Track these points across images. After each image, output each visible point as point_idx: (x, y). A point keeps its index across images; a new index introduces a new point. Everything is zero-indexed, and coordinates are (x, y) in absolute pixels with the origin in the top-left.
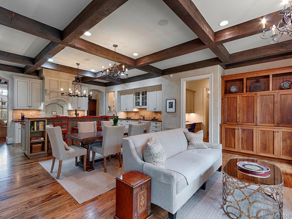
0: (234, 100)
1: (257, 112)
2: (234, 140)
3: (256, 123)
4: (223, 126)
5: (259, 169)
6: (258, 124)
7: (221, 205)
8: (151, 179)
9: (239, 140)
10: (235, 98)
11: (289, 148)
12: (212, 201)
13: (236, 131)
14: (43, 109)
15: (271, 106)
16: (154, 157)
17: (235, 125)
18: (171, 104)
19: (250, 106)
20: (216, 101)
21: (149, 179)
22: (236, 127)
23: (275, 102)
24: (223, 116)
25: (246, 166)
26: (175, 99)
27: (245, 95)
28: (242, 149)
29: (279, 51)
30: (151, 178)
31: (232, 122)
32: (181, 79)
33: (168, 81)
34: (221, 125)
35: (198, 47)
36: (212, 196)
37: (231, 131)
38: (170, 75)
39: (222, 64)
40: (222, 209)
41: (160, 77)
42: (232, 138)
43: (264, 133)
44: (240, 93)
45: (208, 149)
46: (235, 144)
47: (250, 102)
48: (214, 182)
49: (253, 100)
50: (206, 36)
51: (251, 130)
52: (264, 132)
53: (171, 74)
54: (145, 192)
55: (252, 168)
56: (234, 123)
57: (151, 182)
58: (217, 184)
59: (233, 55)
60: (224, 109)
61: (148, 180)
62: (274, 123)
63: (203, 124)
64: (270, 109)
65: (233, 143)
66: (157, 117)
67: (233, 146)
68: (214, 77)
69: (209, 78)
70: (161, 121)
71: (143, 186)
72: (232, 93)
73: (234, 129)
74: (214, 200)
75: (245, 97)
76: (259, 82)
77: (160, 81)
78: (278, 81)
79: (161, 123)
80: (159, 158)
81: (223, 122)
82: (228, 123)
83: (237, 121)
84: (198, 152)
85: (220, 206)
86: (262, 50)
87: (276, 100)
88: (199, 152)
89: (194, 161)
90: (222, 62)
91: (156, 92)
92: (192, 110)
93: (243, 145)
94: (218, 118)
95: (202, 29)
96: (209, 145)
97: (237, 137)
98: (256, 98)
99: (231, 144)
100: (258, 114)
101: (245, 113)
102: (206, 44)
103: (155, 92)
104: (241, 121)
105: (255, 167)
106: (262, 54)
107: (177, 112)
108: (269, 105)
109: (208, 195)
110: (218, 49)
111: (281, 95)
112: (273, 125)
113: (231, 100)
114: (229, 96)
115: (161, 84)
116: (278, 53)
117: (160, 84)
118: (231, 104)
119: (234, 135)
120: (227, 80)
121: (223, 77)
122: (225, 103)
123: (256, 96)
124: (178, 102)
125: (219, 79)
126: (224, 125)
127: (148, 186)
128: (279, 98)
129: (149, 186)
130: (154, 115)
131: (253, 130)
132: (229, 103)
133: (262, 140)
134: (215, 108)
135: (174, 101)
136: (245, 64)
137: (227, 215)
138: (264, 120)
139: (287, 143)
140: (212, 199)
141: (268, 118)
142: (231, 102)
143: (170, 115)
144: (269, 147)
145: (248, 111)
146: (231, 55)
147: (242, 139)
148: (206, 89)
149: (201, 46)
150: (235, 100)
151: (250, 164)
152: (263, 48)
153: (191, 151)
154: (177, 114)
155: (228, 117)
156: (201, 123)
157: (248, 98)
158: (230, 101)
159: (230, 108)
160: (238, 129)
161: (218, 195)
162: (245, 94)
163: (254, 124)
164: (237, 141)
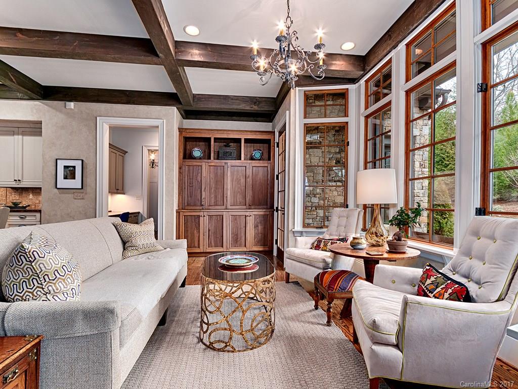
0: (198, 170)
1: (227, 189)
2: (198, 235)
3: (226, 206)
4: (181, 213)
5: (246, 261)
6: (229, 207)
7: (197, 338)
8: (40, 342)
9: (205, 234)
10: (200, 167)
11: (260, 235)
12: (182, 338)
13: (201, 219)
15: (243, 180)
16: (47, 280)
17: (199, 210)
18: (70, 170)
19: (220, 181)
20: (170, 169)
21: (33, 343)
22: (201, 214)
23: (247, 176)
24: (181, 197)
25: (230, 261)
26: (82, 161)
27: (213, 164)
28: (208, 247)
29: (252, 108)
30: (40, 338)
31: (195, 205)
32: (98, 118)
33: (61, 116)
34: (178, 212)
35: (144, 56)
36: (180, 330)
37: (193, 221)
38: (68, 103)
39: (180, 106)
40: (201, 343)
41: (37, 103)
42: (195, 232)
43: (236, 219)
44: (206, 160)
45: (163, 251)
46: (199, 241)
47: (219, 174)
48: (179, 306)
49: (222, 172)
50: (163, 38)
51: (220, 215)
52: (235, 217)
53: (71, 101)
54: (17, 385)
55: (238, 262)
56: (198, 208)
57: (38, 350)
58: (183, 307)
59: (197, 96)
60: (184, 185)
61: (29, 346)
62: (245, 205)
63: (142, 215)
64: (242, 185)
65: (196, 239)
66: (24, 203)
67: (196, 245)
68: (166, 127)
69: (158, 127)
70: (40, 211)
71: (12, 369)
72: (195, 158)
73: (199, 216)
74: (185, 334)
75: (213, 166)
76: (229, 146)
77: (35, 111)
78: (249, 149)
79: (38, 215)
80: (64, 280)
81: (181, 207)
82: (190, 208)
83: (203, 203)
84: (149, 259)
85: (196, 340)
86: (234, 101)
87: (247, 173)
88: (150, 257)
89: (147, 273)
90: (181, 104)
91: (20, 137)
92: (120, 188)
93: (210, 241)
94: (173, 200)
95: (158, 19)
96: (166, 244)
97: (202, 229)
98: (226, 169)
99: (194, 242)
100: (229, 194)
101: (213, 190)
102: (160, 55)
103: (16, 137)
104: (207, 204)
105: (241, 260)
106: (234, 106)
107: (88, 189)
108: (240, 180)
109: (172, 332)
110: (178, 73)
111: (253, 167)
112: (245, 207)
113: (193, 169)
114: (190, 164)
115: (40, 120)
116: (251, 110)
117: (36, 119)
118: (193, 176)
119: (197, 225)
120: (188, 136)
121: (181, 130)
122: (184, 174)
123: (226, 166)
124: (89, 168)
125: (176, 133)
126: (183, 210)
127: (29, 364)
128: (251, 170)
129: (34, 363)
130: (14, 198)
131: (223, 216)
132: (191, 175)
133: (232, 229)
134: (170, 181)
135: (78, 165)
136: (213, 117)
137: (209, 349)
138: (235, 201)
139: (258, 230)
140: (181, 334)
141: (239, 198)
142: (193, 173)
143: (69, 196)
144: (241, 238)
145: (216, 188)
146: (194, 96)
147: (209, 230)
148: (148, 150)
149: (149, 56)
150: (200, 171)
151: (234, 258)
152: (236, 98)
153: (133, 259)
154: (86, 194)
155: (189, 198)
156: (139, 213)
157: (217, 169)
158: (191, 172)
159: (191, 183)
160: (204, 216)
161: (189, 324)
162: (213, 162)
163: (224, 207)
164: (202, 235)
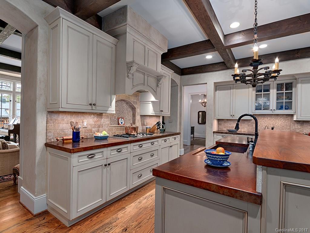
14: (114, 112)
